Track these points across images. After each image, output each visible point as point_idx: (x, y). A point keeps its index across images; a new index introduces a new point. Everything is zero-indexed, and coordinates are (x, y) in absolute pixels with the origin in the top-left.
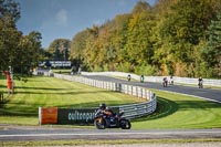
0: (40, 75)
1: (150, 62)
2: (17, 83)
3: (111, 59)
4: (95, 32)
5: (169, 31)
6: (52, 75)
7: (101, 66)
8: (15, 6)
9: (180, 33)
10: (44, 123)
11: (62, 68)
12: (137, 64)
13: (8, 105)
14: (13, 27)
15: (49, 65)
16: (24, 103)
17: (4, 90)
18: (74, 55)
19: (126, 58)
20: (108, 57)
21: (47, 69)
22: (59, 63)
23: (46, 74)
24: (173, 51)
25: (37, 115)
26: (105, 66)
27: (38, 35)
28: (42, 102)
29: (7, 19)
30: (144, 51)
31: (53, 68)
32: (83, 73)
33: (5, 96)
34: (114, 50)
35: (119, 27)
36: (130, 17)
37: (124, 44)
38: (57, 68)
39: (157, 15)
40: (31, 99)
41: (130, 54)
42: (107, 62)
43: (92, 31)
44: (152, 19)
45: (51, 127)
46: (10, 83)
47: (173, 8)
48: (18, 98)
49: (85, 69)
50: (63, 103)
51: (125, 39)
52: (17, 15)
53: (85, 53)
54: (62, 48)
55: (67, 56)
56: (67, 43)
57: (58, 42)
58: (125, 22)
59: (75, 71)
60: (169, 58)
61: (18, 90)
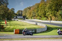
0: (14, 20)
1: (45, 17)
2: (8, 23)
3: (34, 16)
4: (30, 8)
5: (50, 8)
6: (18, 20)
7: (31, 18)
8: (7, 1)
9: (53, 8)
10: (15, 34)
11: (20, 18)
12: (41, 17)
13: (5, 29)
14: (7, 7)
15: (17, 18)
16: (10, 28)
17: (4, 24)
18: (24, 15)
19: (38, 16)
20: (33, 15)
21: (16, 19)
22: (20, 17)
23: (16, 20)
24: (51, 13)
25: (13, 32)
26: (33, 18)
27: (14, 9)
28: (15, 28)
29: (5, 5)
30: (43, 13)
31: (18, 18)
32: (26, 20)
33: (5, 26)
34: (35, 13)
35: (36, 7)
36: (39, 4)
37: (38, 11)
38: (19, 18)
39: (47, 3)
40: (12, 27)
41: (39, 14)
42: (33, 17)
43: (29, 8)
44: (46, 4)
45: (17, 35)
46: (6, 23)
47: (51, 1)
48: (8, 27)
49: (27, 19)
50: (21, 28)
51: (38, 10)
52: (8, 4)
53: (27, 14)
54: (20, 13)
55: (22, 15)
56: (22, 11)
57: (19, 11)
58: (38, 5)
59: (24, 19)
60: (50, 15)
61: (8, 25)
